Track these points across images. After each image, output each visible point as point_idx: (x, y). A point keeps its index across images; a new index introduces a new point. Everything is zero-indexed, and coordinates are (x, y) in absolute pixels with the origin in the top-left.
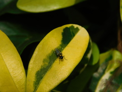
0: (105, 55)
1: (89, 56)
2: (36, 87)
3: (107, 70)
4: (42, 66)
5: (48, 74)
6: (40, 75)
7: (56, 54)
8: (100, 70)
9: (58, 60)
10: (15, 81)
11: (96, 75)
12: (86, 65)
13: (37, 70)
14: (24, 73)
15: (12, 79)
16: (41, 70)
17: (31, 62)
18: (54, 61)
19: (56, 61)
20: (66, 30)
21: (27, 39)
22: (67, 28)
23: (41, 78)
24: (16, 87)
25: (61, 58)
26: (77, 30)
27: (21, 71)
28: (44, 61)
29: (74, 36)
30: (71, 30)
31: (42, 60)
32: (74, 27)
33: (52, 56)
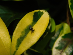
0: (59, 26)
1: (49, 27)
2: (17, 48)
3: (60, 35)
4: (21, 36)
5: (25, 40)
6: (20, 41)
7: (29, 28)
8: (56, 35)
9: (30, 32)
10: (4, 44)
11: (53, 38)
12: (47, 33)
13: (18, 38)
14: (10, 40)
15: (3, 43)
16: (20, 38)
17: (14, 33)
18: (28, 33)
19: (29, 33)
20: (36, 13)
21: (12, 16)
22: (36, 12)
23: (20, 43)
24: (5, 48)
25: (33, 31)
26: (42, 13)
27: (8, 38)
28: (22, 32)
29: (40, 17)
30: (39, 14)
31: (21, 32)
32: (40, 11)
33: (27, 29)
